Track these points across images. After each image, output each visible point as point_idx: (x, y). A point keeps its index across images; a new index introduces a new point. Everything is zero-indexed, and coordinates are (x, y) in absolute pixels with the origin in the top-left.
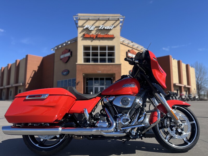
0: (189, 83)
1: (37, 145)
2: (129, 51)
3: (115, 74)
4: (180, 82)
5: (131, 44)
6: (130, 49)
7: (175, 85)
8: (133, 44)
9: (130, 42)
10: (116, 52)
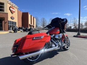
0: (34, 24)
1: (31, 60)
2: (11, 7)
3: (4, 18)
4: (31, 23)
5: (12, 4)
6: (11, 6)
7: (29, 24)
8: (13, 4)
9: (11, 2)
10: (5, 6)
